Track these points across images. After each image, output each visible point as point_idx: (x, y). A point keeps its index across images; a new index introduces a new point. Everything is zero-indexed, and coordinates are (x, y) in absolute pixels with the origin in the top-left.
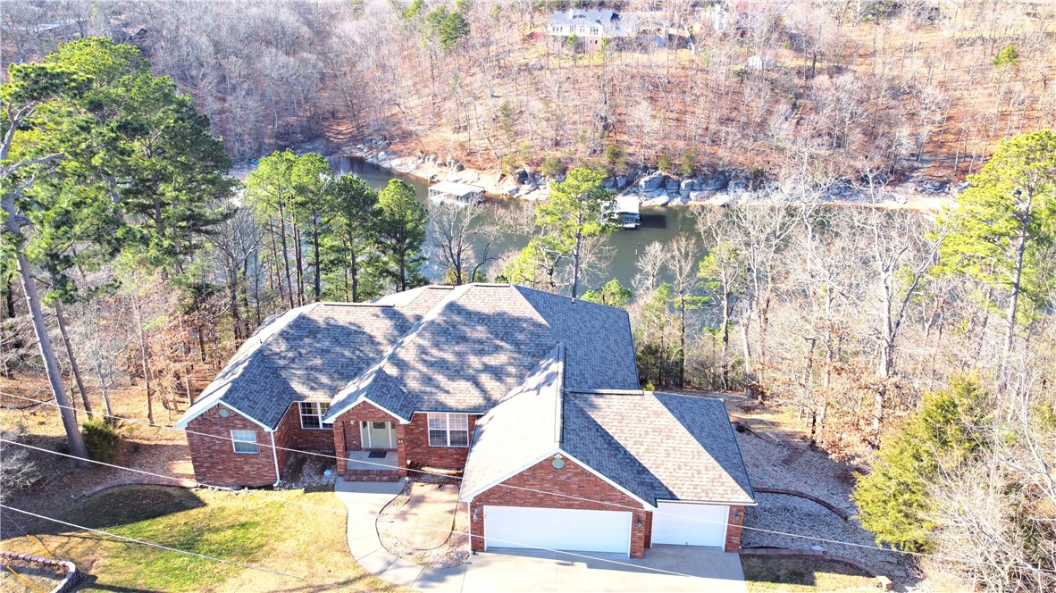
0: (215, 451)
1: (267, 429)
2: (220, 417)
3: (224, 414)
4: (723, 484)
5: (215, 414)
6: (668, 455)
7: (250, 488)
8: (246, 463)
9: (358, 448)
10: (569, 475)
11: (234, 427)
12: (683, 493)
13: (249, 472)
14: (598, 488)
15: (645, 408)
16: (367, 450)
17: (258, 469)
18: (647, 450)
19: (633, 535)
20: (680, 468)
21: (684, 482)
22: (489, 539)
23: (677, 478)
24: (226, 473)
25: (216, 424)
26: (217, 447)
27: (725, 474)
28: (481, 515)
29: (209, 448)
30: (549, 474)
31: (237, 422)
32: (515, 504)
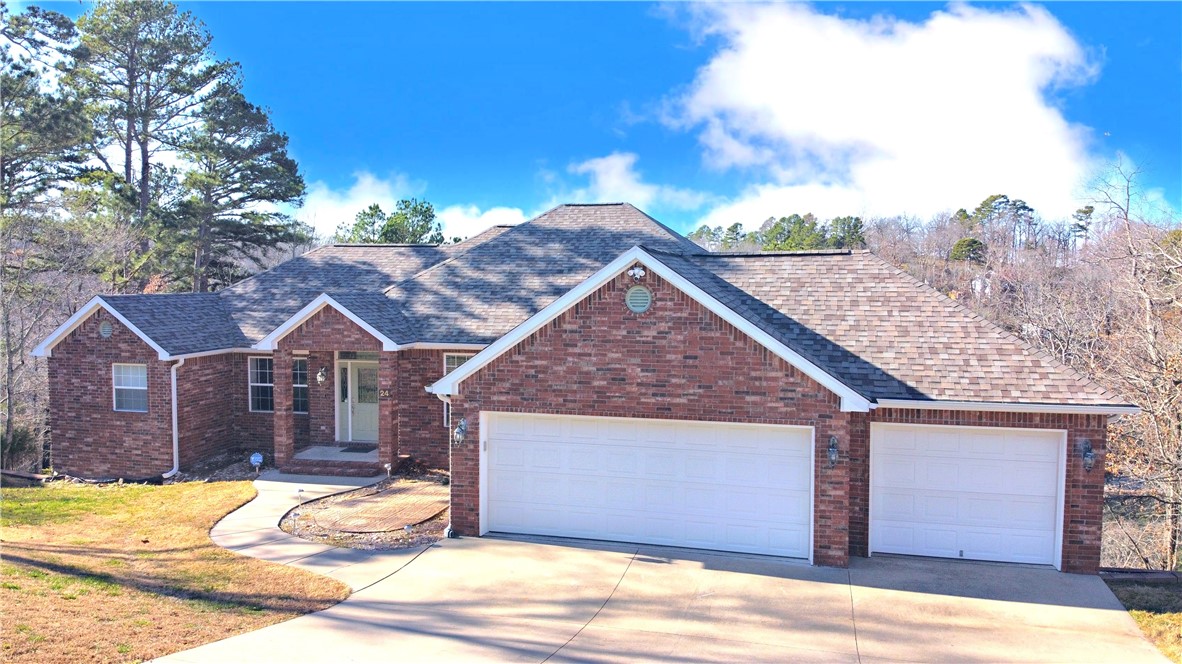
0: (85, 406)
1: (163, 354)
2: (99, 337)
3: (105, 330)
4: (1044, 376)
5: (92, 329)
6: (905, 333)
7: (127, 481)
8: (129, 430)
9: (329, 441)
10: (663, 326)
11: (118, 358)
12: (942, 392)
13: (130, 450)
14: (729, 362)
15: (853, 272)
16: (342, 444)
17: (146, 443)
18: (854, 328)
19: (819, 494)
21: (944, 374)
22: (489, 503)
23: (927, 368)
24: (96, 451)
25: (91, 352)
26: (88, 398)
29: (77, 399)
30: (616, 325)
31: (123, 346)
32: (546, 408)
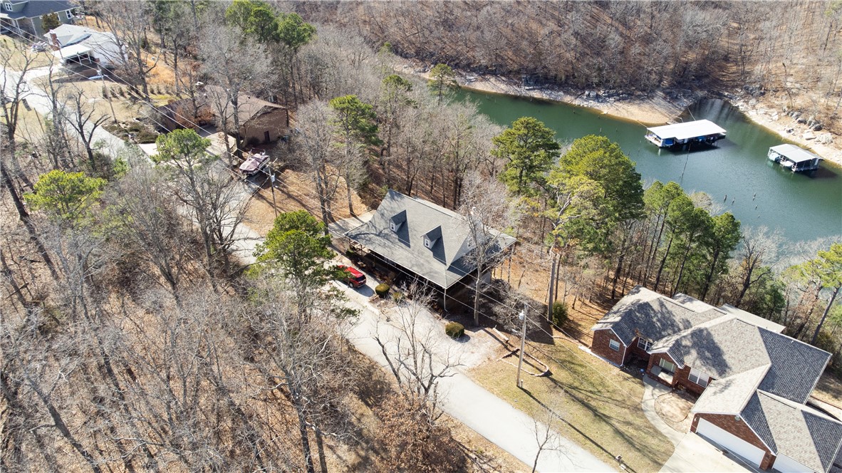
1: (625, 345)
2: (609, 333)
3: (611, 333)
5: (607, 331)
6: (794, 438)
8: (612, 352)
9: (658, 365)
10: (741, 425)
11: (612, 339)
14: (751, 435)
15: (793, 415)
16: (661, 367)
17: (616, 357)
18: (785, 432)
19: (764, 460)
20: (797, 446)
22: (698, 430)
24: (603, 352)
25: (606, 335)
26: (604, 342)
27: (818, 458)
28: (698, 420)
29: (601, 341)
30: (732, 420)
31: (614, 338)
